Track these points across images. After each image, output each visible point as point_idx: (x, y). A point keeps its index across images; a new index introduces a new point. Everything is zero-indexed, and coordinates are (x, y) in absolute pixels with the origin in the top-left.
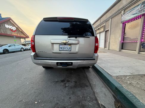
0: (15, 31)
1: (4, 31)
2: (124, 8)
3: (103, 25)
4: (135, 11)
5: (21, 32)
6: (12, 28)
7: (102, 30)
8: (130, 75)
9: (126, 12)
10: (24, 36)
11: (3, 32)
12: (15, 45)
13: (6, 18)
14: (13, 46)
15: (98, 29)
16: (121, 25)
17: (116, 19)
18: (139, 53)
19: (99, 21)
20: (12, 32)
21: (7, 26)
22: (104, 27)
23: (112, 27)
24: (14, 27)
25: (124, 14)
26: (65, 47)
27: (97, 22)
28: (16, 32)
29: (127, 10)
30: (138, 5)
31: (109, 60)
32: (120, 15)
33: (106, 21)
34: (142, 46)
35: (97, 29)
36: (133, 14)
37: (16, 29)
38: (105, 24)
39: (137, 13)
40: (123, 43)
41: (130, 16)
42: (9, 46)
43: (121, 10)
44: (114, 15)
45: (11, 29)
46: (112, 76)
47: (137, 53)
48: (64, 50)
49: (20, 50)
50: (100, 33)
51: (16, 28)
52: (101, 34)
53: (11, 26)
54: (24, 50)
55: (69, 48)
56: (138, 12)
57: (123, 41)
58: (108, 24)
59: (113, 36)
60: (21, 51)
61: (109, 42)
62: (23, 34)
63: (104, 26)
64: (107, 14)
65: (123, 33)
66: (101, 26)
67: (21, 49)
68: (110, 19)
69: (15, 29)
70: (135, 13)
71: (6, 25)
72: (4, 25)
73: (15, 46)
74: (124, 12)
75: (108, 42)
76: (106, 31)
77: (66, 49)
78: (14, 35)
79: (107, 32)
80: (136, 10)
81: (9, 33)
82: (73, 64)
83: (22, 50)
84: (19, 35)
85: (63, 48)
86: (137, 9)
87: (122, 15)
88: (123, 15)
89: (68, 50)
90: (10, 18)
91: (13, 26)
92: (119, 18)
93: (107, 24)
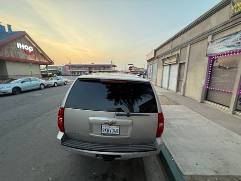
0: (32, 53)
1: (14, 54)
2: (213, 32)
3: (176, 53)
4: (230, 41)
5: (42, 55)
6: (27, 49)
7: (174, 60)
8: (213, 176)
9: (217, 40)
10: (46, 62)
11: (13, 56)
12: (31, 79)
13: (19, 32)
14: (27, 81)
15: (168, 58)
16: (207, 59)
17: (198, 47)
18: (234, 113)
19: (170, 44)
20: (26, 54)
21: (19, 46)
22: (178, 56)
23: (190, 59)
24: (30, 47)
25: (212, 42)
26: (110, 128)
27: (166, 46)
28: (33, 55)
29: (217, 37)
30: (237, 33)
31: (182, 128)
32: (205, 42)
33: (182, 47)
34: (239, 102)
35: (166, 57)
36: (227, 45)
37: (34, 51)
38: (178, 52)
39: (234, 46)
40: (208, 89)
41: (221, 48)
42: (22, 82)
43: (207, 35)
44: (196, 40)
45: (25, 50)
46: (183, 174)
47: (231, 113)
48: (109, 133)
49: (38, 87)
50: (170, 65)
51: (34, 47)
52: (172, 67)
53: (26, 46)
54: (45, 87)
55: (116, 131)
56: (236, 45)
57: (209, 86)
58: (184, 52)
59: (191, 75)
60: (40, 89)
61: (185, 84)
62: (45, 58)
63: (178, 54)
64: (184, 35)
65: (209, 73)
66: (173, 54)
67: (40, 86)
68: (189, 46)
69: (32, 50)
70: (230, 44)
71: (18, 44)
72: (14, 44)
73: (31, 81)
74: (212, 39)
75: (183, 84)
76: (181, 64)
77: (112, 131)
78: (31, 59)
79: (183, 66)
80: (232, 40)
81: (22, 56)
82: (122, 157)
83: (42, 87)
84: (37, 60)
85: (107, 130)
86: (234, 38)
87: (208, 44)
88: (210, 43)
89: (114, 133)
90: (25, 32)
91: (29, 44)
92: (203, 46)
93: (182, 53)
